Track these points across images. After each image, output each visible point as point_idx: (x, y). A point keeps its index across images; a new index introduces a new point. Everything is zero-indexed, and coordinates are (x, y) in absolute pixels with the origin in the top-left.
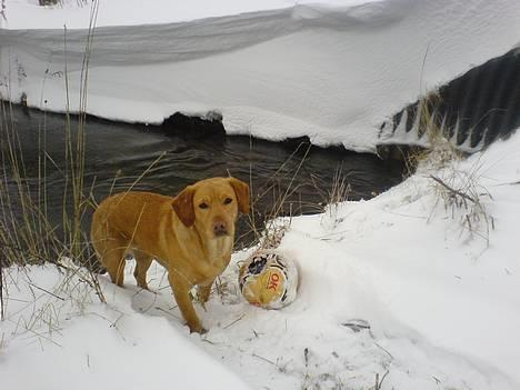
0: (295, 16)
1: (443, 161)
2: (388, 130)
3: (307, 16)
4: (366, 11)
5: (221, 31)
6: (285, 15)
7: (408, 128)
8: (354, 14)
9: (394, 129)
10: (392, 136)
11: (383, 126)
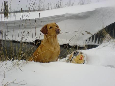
0: (65, 16)
1: (109, 40)
2: (88, 42)
3: (68, 16)
4: (82, 14)
5: (48, 20)
6: (63, 16)
7: (92, 41)
8: (79, 15)
9: (89, 41)
10: (88, 43)
11: (86, 41)
